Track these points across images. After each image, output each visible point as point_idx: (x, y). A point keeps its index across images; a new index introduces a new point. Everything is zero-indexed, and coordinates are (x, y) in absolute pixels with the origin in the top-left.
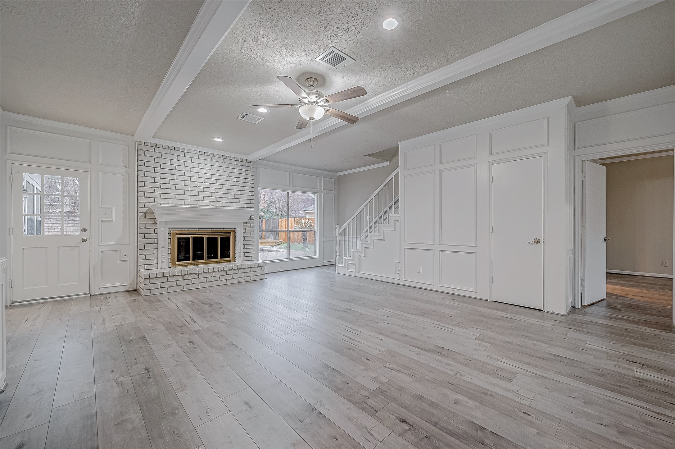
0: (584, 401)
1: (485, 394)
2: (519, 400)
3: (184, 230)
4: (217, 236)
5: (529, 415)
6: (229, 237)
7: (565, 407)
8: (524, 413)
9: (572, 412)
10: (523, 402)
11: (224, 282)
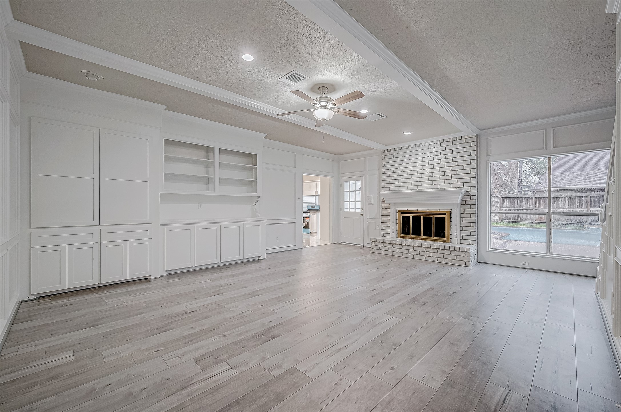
0: (132, 395)
1: (190, 341)
2: (171, 354)
3: (407, 210)
4: (432, 216)
5: (154, 352)
6: (445, 217)
7: (141, 376)
8: (159, 350)
9: (134, 376)
10: (167, 355)
11: (423, 258)
